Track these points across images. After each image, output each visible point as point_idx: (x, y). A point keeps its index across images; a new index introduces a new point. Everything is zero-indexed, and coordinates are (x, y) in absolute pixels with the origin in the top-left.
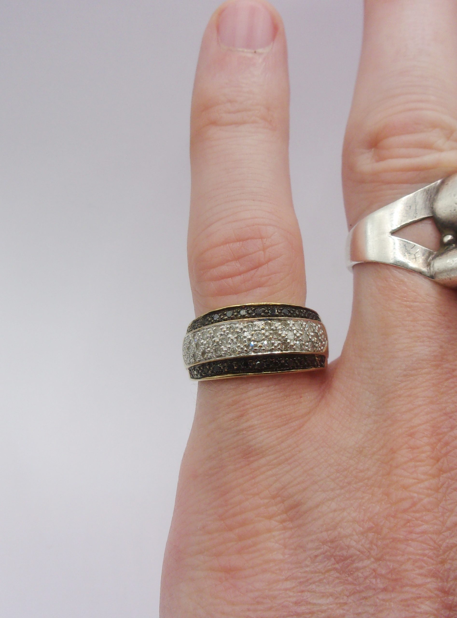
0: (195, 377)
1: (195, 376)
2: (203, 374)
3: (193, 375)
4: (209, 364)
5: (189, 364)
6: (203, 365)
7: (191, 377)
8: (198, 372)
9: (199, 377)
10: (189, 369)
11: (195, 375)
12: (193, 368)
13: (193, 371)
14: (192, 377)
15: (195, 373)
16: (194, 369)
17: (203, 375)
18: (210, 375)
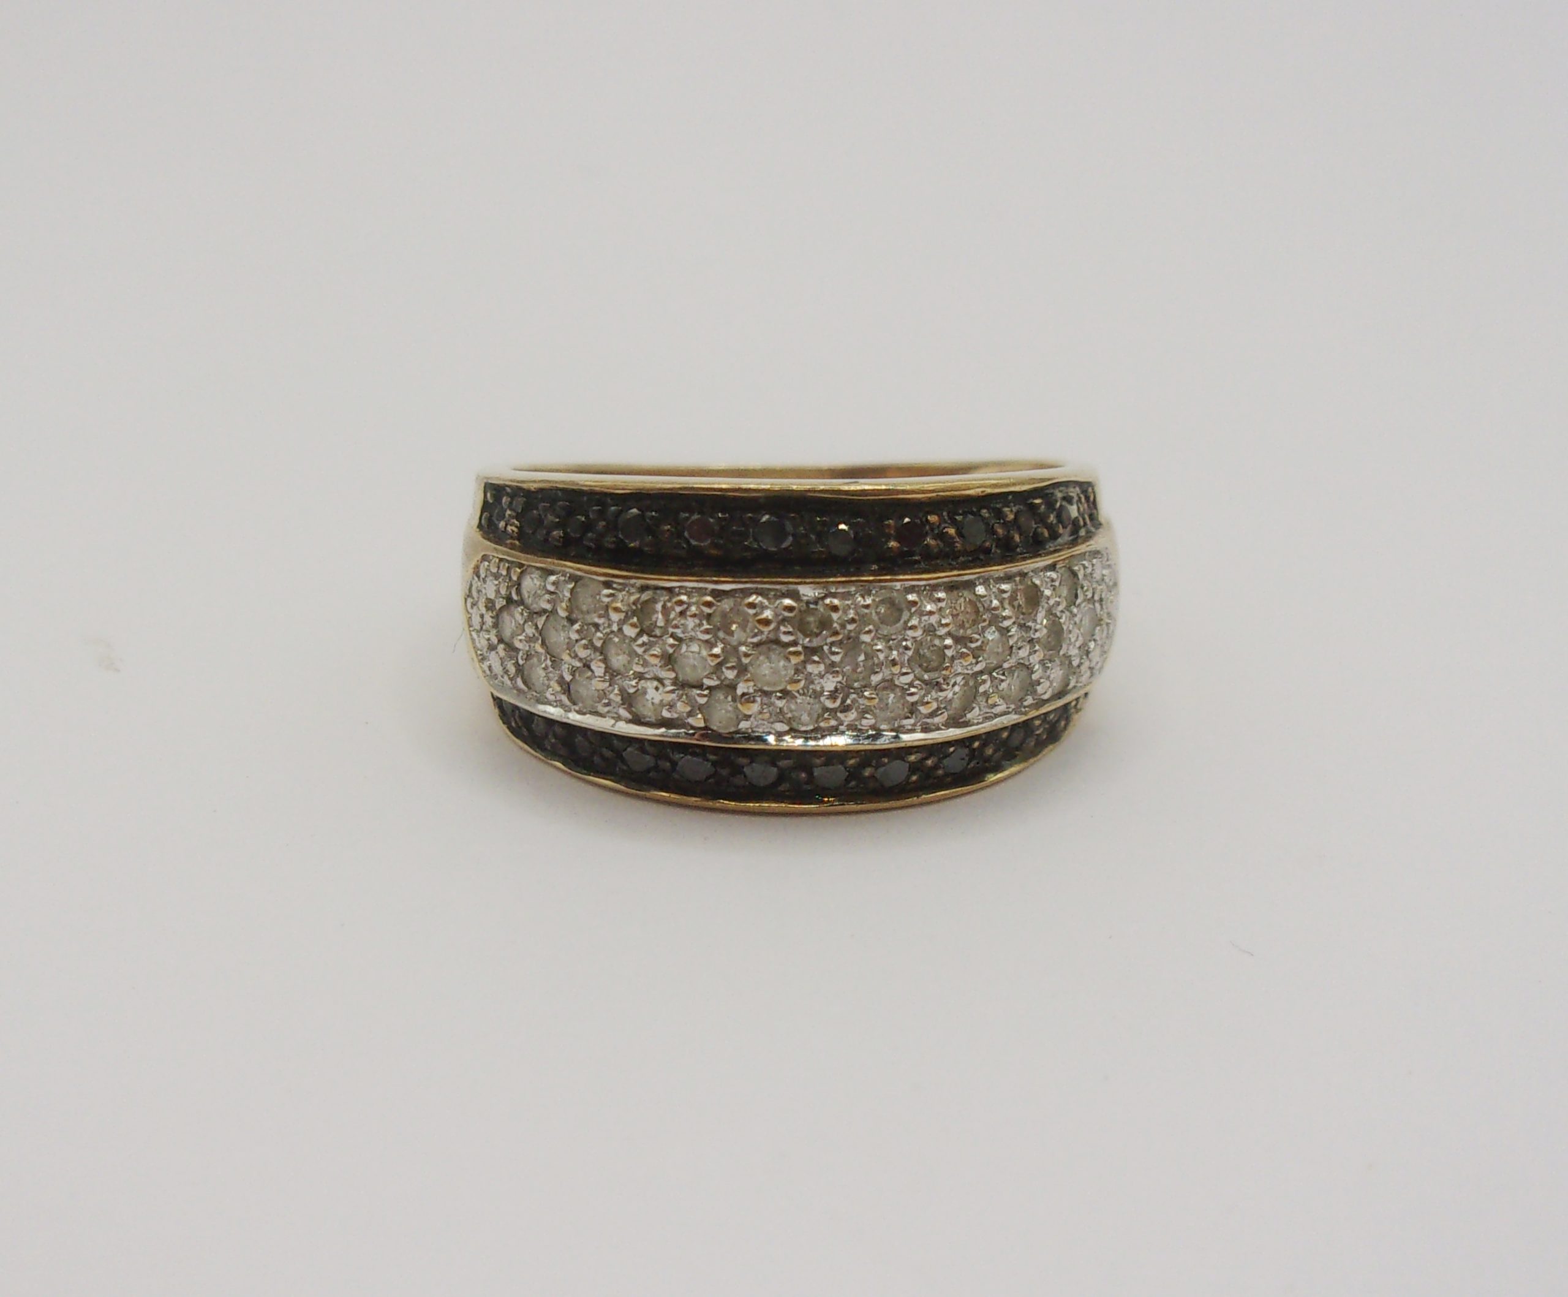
0: (1077, 489)
1: (1074, 492)
2: (1039, 505)
3: (1083, 500)
4: (1008, 552)
5: (1096, 553)
6: (1036, 546)
7: (1093, 489)
8: (1060, 514)
9: (1061, 491)
10: (1100, 524)
11: (1076, 499)
12: (1082, 532)
13: (1084, 519)
14: (1090, 490)
15: (1073, 511)
16: (1076, 526)
17: (1038, 501)
18: (1010, 497)
